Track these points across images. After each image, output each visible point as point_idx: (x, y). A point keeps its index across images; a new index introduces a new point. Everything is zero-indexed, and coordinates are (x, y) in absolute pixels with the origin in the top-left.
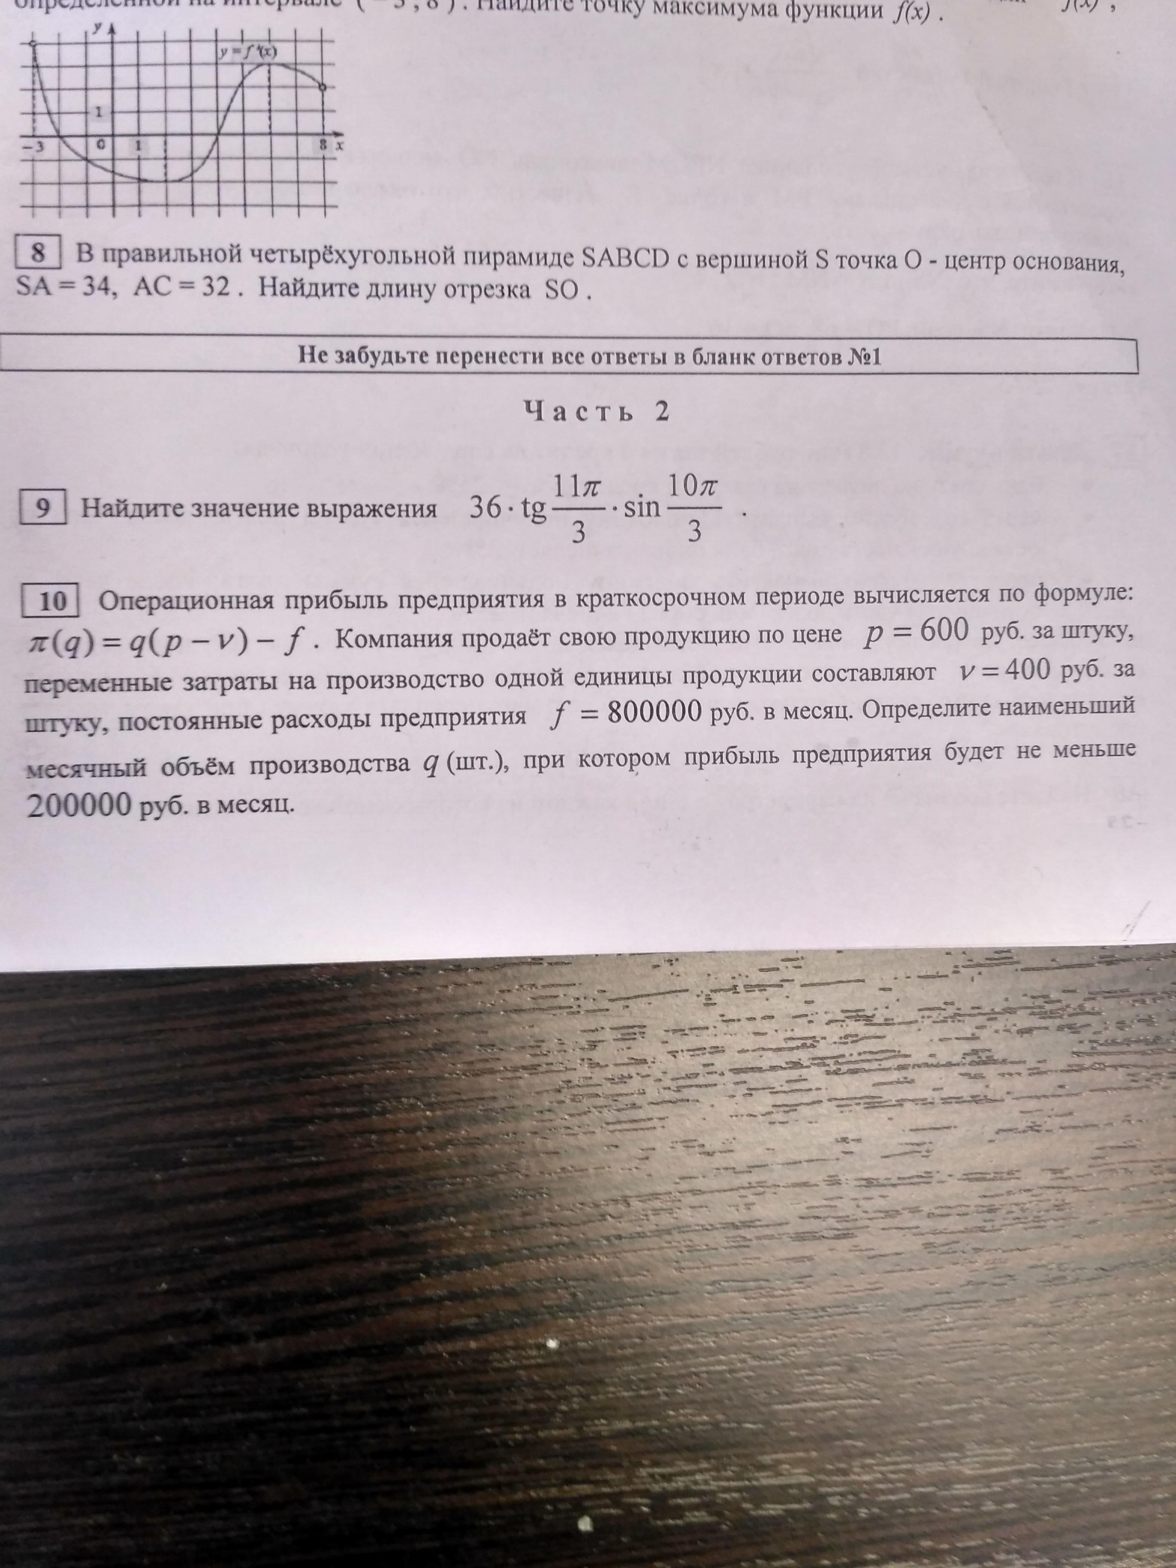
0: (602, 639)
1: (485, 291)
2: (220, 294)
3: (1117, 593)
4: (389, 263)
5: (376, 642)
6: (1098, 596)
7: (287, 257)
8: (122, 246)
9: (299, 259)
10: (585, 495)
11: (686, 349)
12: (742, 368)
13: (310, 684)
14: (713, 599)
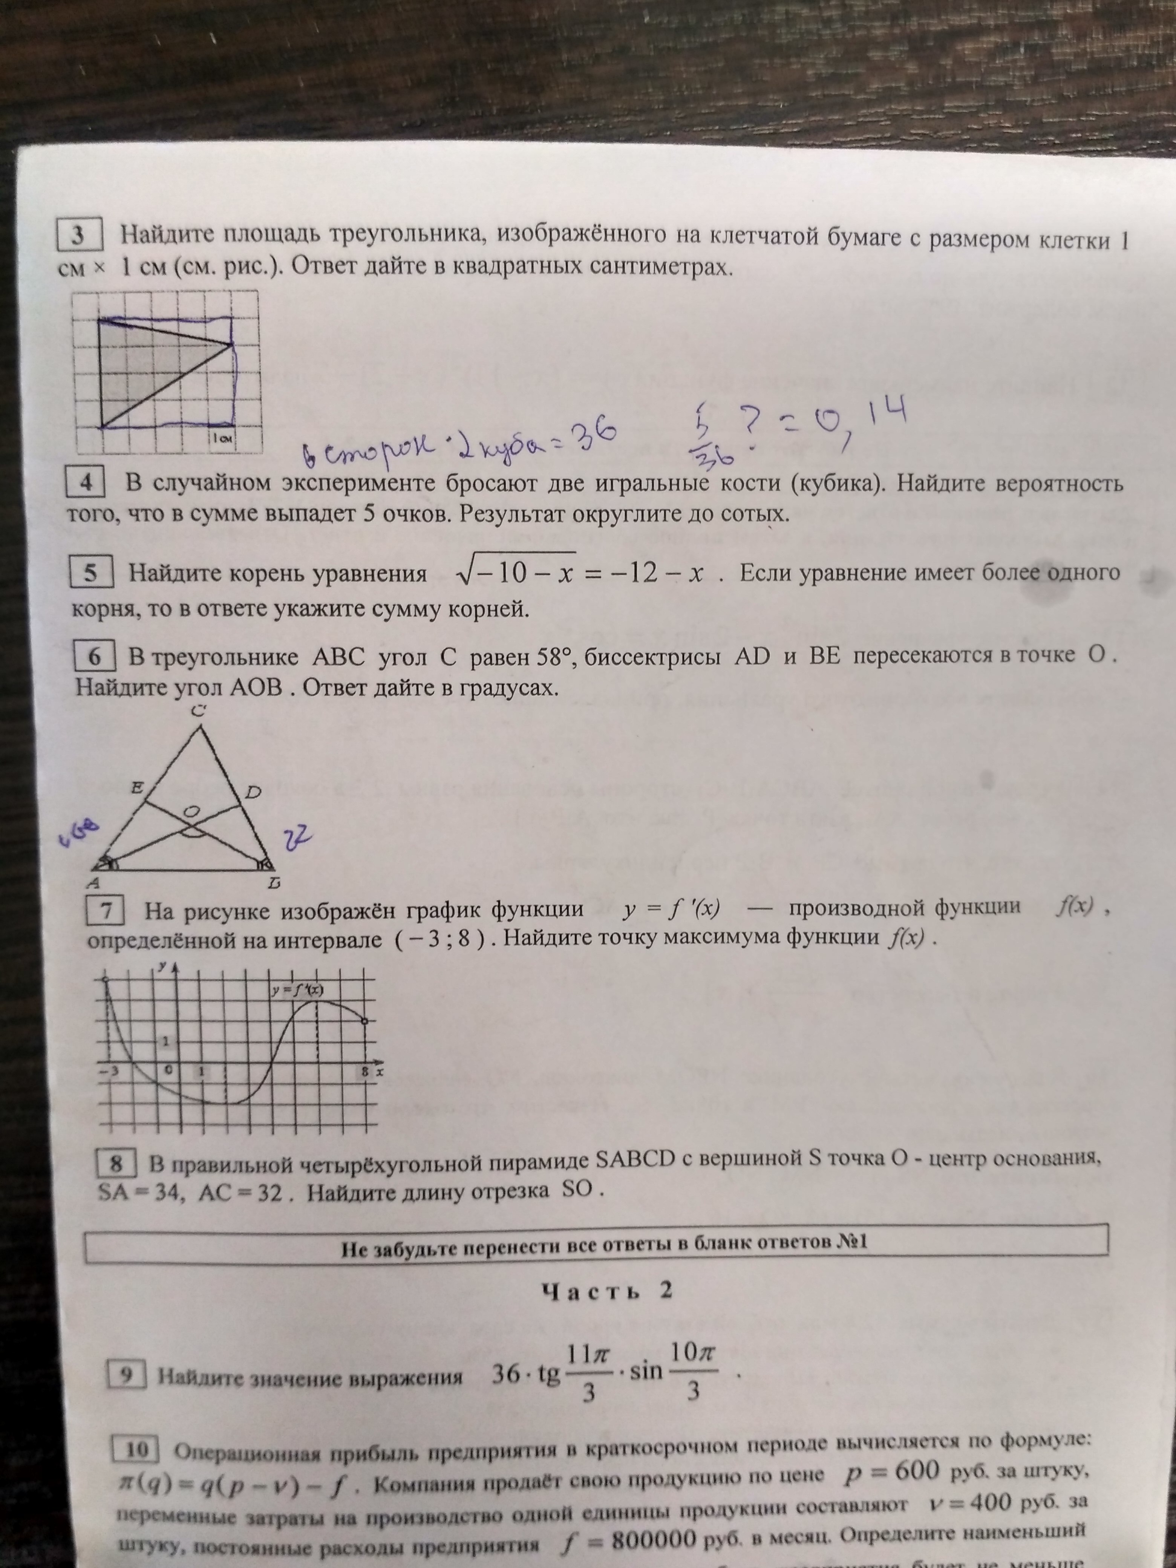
0: (607, 1482)
1: (509, 1193)
2: (274, 1199)
3: (1077, 1440)
4: (423, 1171)
5: (410, 1488)
6: (1059, 1442)
7: (332, 1168)
8: (189, 1159)
9: (343, 1170)
10: (596, 1361)
11: (690, 1236)
12: (740, 1252)
13: (352, 1521)
14: (709, 1448)
